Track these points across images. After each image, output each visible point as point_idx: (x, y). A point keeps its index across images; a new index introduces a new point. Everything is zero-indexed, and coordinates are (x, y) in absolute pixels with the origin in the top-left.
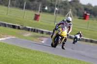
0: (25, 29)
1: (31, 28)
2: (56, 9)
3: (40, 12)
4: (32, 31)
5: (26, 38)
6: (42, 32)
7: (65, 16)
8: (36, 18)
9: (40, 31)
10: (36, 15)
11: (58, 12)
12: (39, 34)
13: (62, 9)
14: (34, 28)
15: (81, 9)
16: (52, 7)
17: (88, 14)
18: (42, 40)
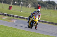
0: (3, 14)
1: (7, 14)
2: (22, 3)
3: (12, 5)
4: (7, 16)
5: (4, 20)
6: (13, 16)
7: (26, 7)
8: (10, 8)
9: (12, 16)
10: (10, 6)
11: (23, 5)
12: (11, 17)
13: (25, 3)
14: (8, 14)
15: (36, 3)
16: (19, 2)
17: (40, 6)
18: (13, 21)
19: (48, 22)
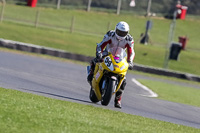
19: (63, 51)
